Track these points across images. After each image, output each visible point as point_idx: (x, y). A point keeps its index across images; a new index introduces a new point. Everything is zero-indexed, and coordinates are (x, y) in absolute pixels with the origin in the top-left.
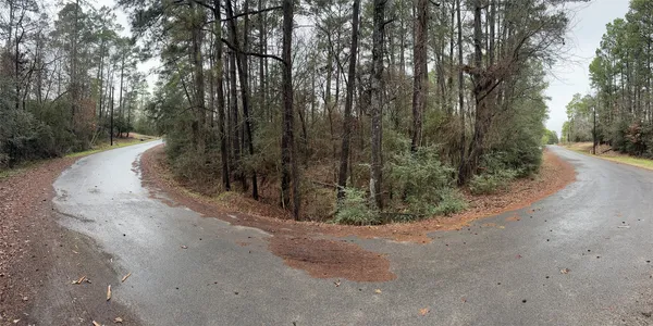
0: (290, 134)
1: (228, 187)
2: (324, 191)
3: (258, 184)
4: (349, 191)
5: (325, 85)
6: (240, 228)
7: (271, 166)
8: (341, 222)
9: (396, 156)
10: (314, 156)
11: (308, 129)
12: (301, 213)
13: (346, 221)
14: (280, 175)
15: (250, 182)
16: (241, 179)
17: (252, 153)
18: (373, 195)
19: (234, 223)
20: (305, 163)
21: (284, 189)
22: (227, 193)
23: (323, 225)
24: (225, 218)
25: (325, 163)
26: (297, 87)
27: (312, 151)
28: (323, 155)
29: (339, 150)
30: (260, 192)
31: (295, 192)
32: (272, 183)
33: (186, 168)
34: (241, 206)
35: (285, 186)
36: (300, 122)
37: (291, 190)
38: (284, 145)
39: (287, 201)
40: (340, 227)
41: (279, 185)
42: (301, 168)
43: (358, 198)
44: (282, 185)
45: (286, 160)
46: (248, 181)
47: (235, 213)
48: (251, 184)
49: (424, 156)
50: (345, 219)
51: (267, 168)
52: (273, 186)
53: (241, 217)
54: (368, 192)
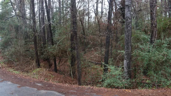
0: (75, 33)
1: (39, 66)
2: (95, 67)
3: (57, 63)
4: (111, 68)
5: (95, 5)
6: (43, 92)
7: (64, 52)
8: (107, 87)
9: (141, 46)
10: (89, 46)
11: (86, 31)
12: (82, 80)
13: (110, 86)
14: (69, 57)
15: (52, 62)
16: (47, 60)
17: (53, 45)
18: (126, 70)
19: (39, 88)
20: (84, 50)
21: (72, 66)
22: (38, 69)
23: (96, 88)
24: (34, 86)
25: (96, 50)
26: (80, 8)
27: (88, 43)
28: (94, 45)
29: (104, 42)
30: (58, 68)
31: (78, 67)
32: (65, 62)
33: (11, 55)
34: (46, 77)
35: (73, 64)
36: (81, 26)
37: (76, 67)
38: (72, 40)
39: (74, 73)
40: (106, 90)
41: (69, 63)
42: (82, 53)
43: (117, 72)
44: (71, 63)
45: (73, 48)
46: (51, 61)
47: (41, 82)
48: (53, 63)
49: (160, 46)
50: (109, 85)
51: (62, 53)
52: (66, 64)
53: (44, 84)
54: (123, 68)
